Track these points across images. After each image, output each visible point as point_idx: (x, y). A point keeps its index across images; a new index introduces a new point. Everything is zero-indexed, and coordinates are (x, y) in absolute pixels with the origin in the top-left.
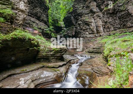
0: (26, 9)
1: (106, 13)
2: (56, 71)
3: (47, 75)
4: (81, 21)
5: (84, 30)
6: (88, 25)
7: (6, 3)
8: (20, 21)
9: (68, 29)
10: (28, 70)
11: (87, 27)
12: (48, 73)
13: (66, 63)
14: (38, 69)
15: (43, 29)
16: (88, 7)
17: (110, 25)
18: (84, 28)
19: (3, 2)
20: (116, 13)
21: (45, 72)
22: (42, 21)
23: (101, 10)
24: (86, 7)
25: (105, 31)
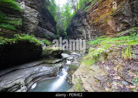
0: (36, 22)
1: (92, 26)
2: (52, 66)
3: (45, 70)
4: (76, 31)
5: (78, 37)
6: (81, 34)
7: (18, 17)
8: (31, 30)
9: (69, 36)
10: (30, 66)
11: (81, 35)
12: (46, 68)
13: (62, 60)
14: (39, 65)
15: (52, 37)
16: (81, 22)
17: (95, 33)
18: (78, 36)
19: (16, 16)
20: (99, 25)
21: (44, 67)
22: (51, 31)
23: (89, 24)
24: (80, 22)
25: (92, 38)
